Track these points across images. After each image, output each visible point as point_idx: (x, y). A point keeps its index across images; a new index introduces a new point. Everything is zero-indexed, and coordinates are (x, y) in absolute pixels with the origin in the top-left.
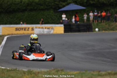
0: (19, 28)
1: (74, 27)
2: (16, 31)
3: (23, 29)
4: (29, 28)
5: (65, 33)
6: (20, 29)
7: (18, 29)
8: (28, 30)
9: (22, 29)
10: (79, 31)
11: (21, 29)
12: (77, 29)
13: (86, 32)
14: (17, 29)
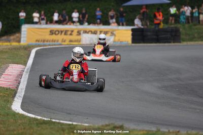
0: (55, 30)
1: (149, 33)
2: (50, 35)
3: (63, 33)
4: (72, 31)
5: (133, 45)
6: (57, 33)
7: (54, 32)
8: (71, 34)
9: (60, 33)
10: (158, 40)
11: (59, 31)
12: (155, 37)
13: (170, 42)
14: (52, 32)
